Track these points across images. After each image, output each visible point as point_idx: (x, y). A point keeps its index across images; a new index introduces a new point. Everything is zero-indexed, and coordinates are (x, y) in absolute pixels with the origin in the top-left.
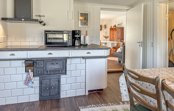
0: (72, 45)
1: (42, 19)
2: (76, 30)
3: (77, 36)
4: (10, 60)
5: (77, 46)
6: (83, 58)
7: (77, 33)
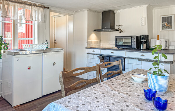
0: (135, 48)
1: (120, 28)
2: (142, 34)
3: (143, 40)
4: (93, 54)
5: (142, 49)
6: (139, 59)
7: (142, 37)
